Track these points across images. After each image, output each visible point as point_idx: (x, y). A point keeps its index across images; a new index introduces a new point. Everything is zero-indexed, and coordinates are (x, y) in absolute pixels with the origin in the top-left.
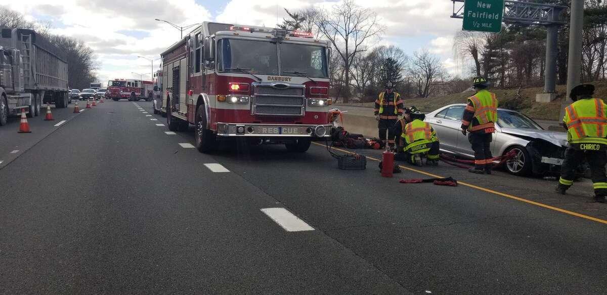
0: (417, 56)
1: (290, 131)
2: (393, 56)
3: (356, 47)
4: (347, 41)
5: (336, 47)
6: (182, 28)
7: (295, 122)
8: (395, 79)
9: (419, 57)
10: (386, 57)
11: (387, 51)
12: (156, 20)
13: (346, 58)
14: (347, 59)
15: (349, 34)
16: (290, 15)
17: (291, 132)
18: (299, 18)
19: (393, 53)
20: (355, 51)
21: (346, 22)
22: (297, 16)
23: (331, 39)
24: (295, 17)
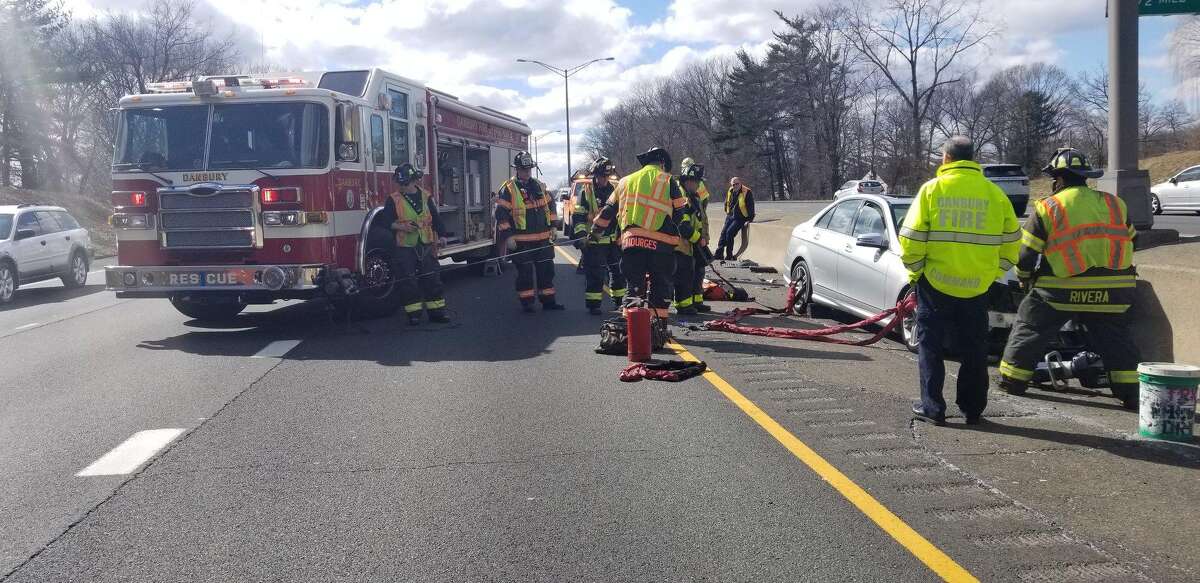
0: (1087, 82)
1: (222, 280)
2: (1041, 86)
3: (937, 74)
4: (913, 63)
5: (890, 78)
6: (566, 71)
7: (244, 259)
8: (1047, 136)
9: (1092, 82)
10: (1025, 88)
11: (1028, 78)
12: (519, 60)
13: (913, 102)
14: (916, 103)
15: (918, 47)
16: (788, 22)
17: (224, 282)
18: (805, 26)
19: (1042, 79)
20: (935, 85)
21: (909, 24)
22: (802, 22)
23: (880, 64)
24: (798, 25)
